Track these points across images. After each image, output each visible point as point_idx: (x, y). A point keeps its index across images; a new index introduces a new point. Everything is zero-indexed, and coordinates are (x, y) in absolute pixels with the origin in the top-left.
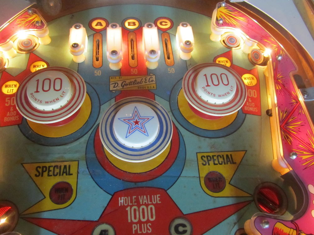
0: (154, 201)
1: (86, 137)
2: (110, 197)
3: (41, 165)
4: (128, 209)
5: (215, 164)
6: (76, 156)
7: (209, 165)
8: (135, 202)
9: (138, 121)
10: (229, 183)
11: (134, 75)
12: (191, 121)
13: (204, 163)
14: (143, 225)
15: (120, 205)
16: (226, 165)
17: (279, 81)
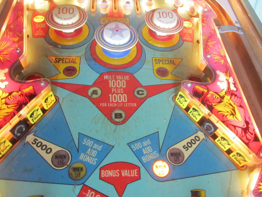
0: (126, 78)
1: (86, 46)
2: (99, 75)
3: (58, 58)
4: (110, 81)
5: (163, 64)
6: (79, 54)
7: (159, 64)
8: (114, 78)
9: (118, 30)
10: (171, 73)
11: (116, 17)
12: (150, 42)
13: (157, 63)
14: (118, 89)
15: (105, 79)
16: (170, 65)
17: (205, 21)
